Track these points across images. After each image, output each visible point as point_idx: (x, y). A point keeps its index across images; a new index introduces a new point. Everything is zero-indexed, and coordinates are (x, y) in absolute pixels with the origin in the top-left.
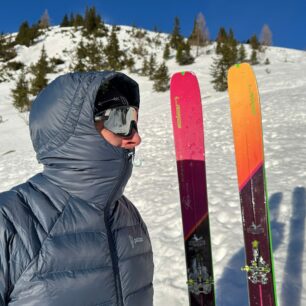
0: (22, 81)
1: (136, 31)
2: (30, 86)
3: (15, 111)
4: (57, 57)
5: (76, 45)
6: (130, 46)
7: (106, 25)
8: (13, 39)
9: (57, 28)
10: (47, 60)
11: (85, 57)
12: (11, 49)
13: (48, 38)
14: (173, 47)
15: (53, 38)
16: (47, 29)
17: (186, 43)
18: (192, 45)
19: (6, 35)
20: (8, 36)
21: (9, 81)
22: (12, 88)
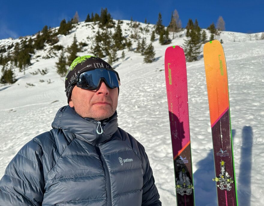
0: (62, 57)
1: (133, 23)
2: (67, 60)
3: (58, 76)
4: (83, 42)
5: (95, 34)
6: (129, 33)
7: (114, 20)
8: (57, 31)
9: (83, 23)
10: (77, 43)
11: (100, 41)
12: (55, 37)
13: (78, 29)
14: (157, 33)
15: (81, 29)
16: (77, 24)
17: (166, 30)
18: (170, 31)
19: (52, 29)
20: (54, 29)
21: (54, 57)
22: (56, 62)
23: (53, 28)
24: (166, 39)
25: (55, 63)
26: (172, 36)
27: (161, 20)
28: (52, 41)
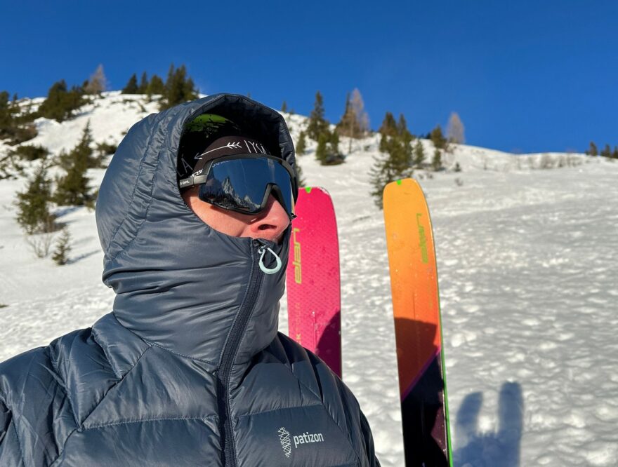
0: (39, 179)
2: (54, 189)
3: (20, 231)
4: (110, 142)
8: (35, 109)
9: (117, 95)
10: (92, 145)
12: (28, 124)
13: (98, 110)
14: (311, 137)
15: (107, 110)
16: (97, 96)
17: (332, 132)
18: (343, 135)
19: (22, 102)
20: (27, 103)
21: (16, 178)
22: (20, 191)
23: (27, 100)
24: (332, 152)
25: (16, 195)
26: (347, 146)
27: (321, 107)
28: (16, 134)
